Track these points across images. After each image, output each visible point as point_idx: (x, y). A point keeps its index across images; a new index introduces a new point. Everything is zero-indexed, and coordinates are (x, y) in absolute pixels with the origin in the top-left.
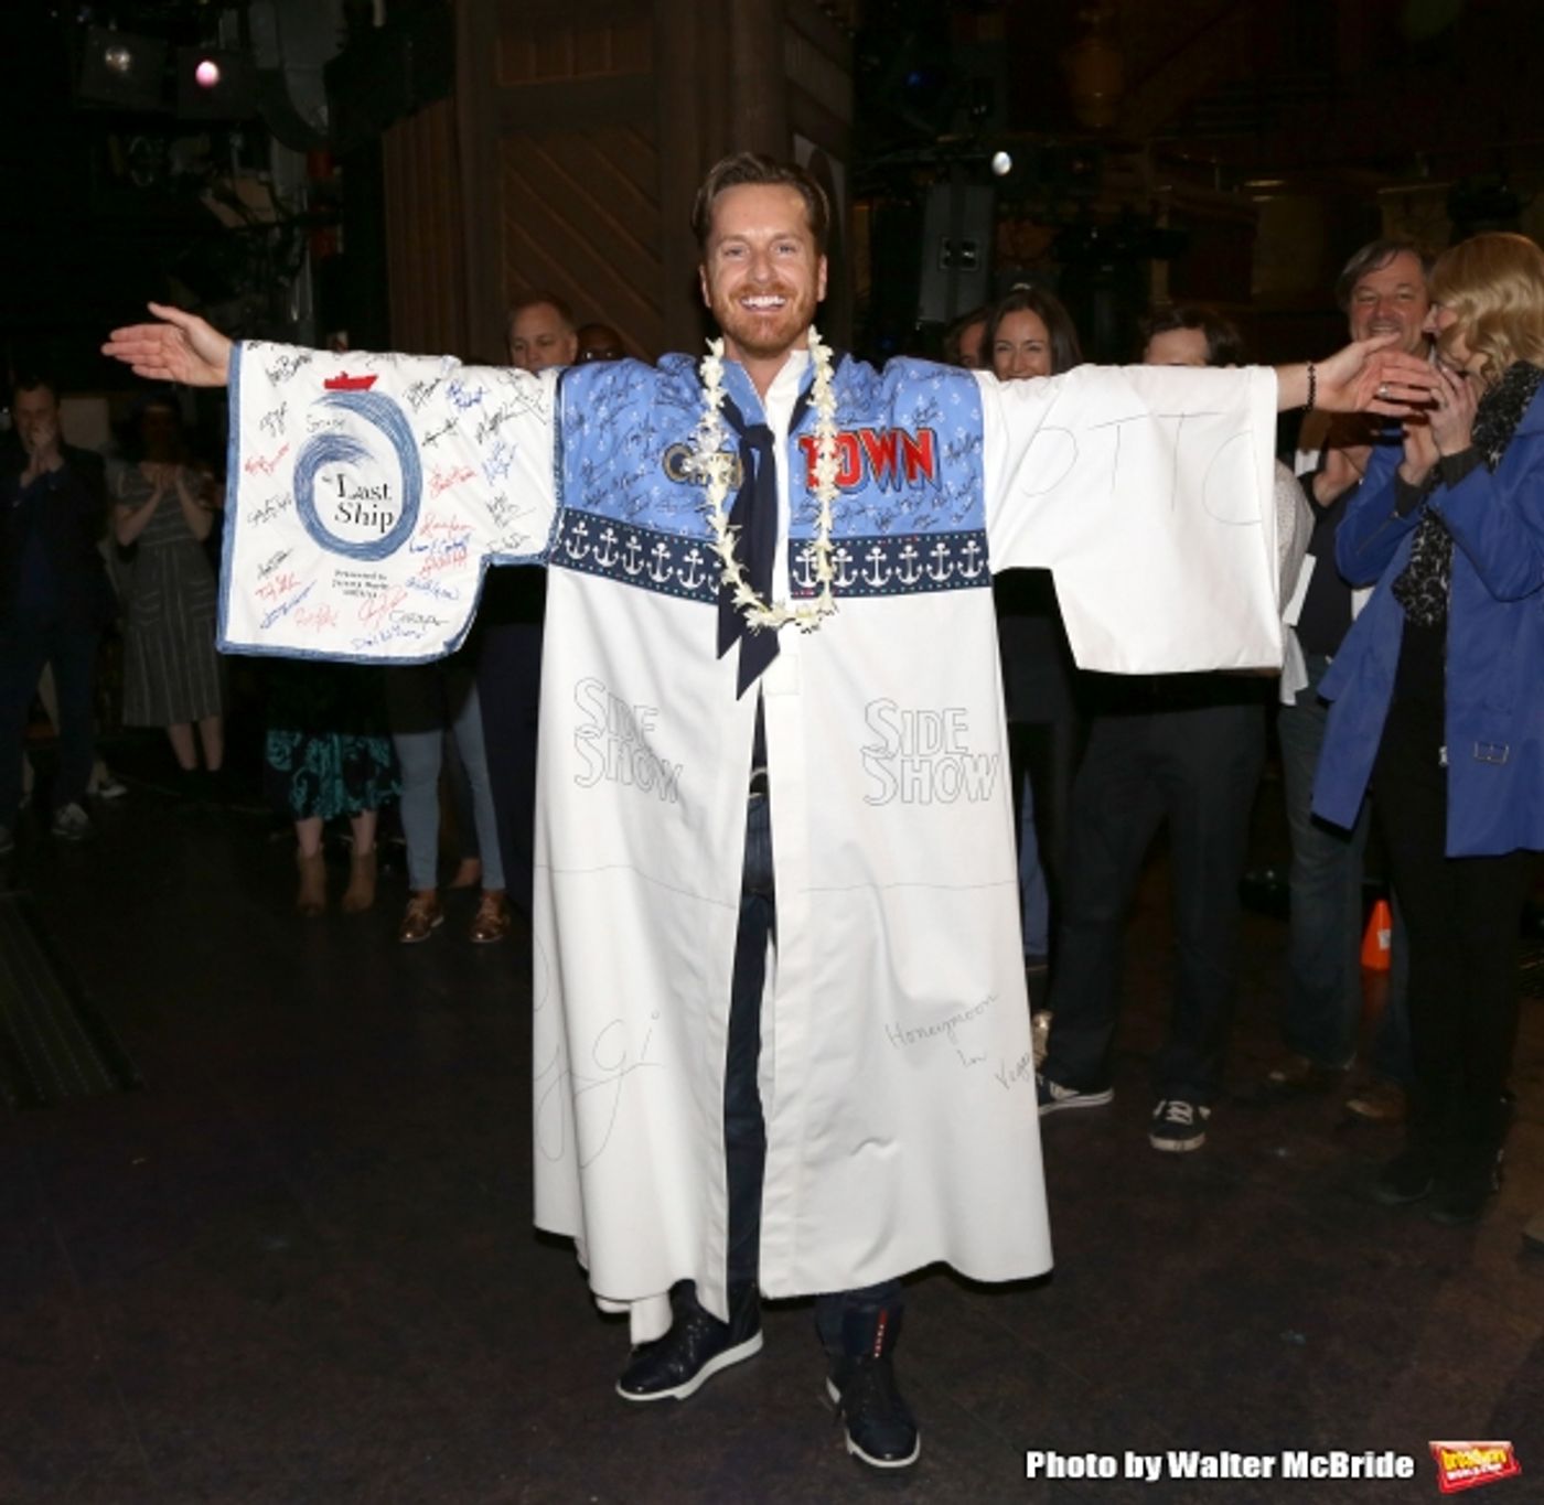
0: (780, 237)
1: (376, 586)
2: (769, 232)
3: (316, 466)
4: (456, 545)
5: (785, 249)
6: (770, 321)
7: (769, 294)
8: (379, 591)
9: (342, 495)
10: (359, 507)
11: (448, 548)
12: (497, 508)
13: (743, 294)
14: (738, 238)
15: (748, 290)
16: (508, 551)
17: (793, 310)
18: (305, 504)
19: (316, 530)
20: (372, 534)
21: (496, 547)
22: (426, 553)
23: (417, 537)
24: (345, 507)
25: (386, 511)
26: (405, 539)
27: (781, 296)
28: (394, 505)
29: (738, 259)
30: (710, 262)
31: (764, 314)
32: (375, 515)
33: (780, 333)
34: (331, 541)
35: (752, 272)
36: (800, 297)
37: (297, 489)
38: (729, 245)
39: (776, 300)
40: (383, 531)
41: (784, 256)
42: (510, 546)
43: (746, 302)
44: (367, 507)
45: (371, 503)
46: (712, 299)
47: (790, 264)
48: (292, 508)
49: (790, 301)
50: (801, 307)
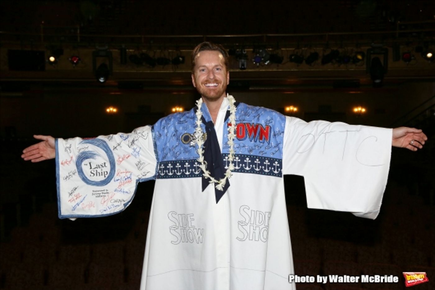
0: (216, 66)
1: (105, 193)
2: (213, 64)
3: (82, 161)
4: (128, 178)
5: (218, 69)
6: (214, 90)
7: (214, 83)
8: (106, 195)
9: (91, 168)
10: (97, 171)
11: (126, 179)
12: (139, 165)
13: (205, 83)
14: (204, 66)
15: (207, 81)
16: (144, 177)
17: (221, 87)
18: (81, 172)
19: (85, 179)
20: (102, 178)
21: (140, 177)
22: (119, 181)
23: (116, 177)
24: (93, 172)
25: (105, 171)
26: (113, 178)
27: (217, 83)
28: (108, 168)
29: (204, 72)
30: (195, 74)
31: (211, 88)
32: (102, 173)
33: (217, 94)
34: (90, 182)
35: (208, 76)
36: (222, 83)
37: (78, 168)
38: (201, 68)
39: (215, 84)
40: (105, 177)
41: (217, 71)
42: (144, 176)
43: (206, 85)
44: (99, 170)
45: (100, 169)
46: (196, 85)
47: (219, 74)
48: (77, 174)
49: (220, 84)
50: (223, 86)
